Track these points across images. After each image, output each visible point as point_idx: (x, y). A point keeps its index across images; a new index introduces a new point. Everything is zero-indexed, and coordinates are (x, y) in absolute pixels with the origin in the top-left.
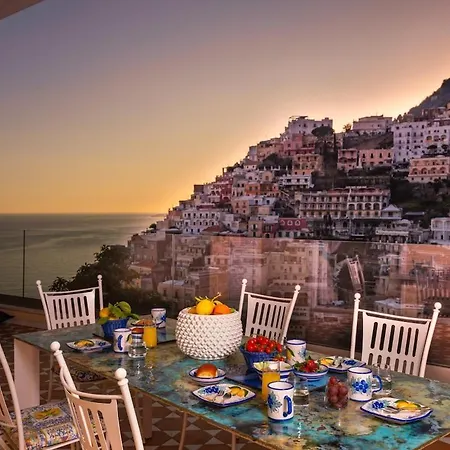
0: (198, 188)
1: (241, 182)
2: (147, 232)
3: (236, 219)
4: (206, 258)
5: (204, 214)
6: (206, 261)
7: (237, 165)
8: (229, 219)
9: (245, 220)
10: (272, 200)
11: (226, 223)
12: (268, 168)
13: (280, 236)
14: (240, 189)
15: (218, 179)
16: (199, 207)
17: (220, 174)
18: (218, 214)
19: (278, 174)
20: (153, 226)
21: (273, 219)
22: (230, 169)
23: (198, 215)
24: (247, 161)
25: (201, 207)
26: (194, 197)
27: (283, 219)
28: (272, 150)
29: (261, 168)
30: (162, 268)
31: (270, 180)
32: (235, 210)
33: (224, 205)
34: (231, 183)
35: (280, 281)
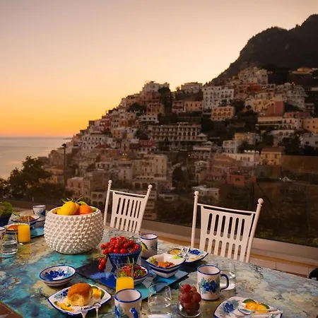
0: (91, 123)
1: (117, 119)
2: (61, 148)
3: (114, 141)
4: (97, 164)
5: (95, 138)
6: (97, 166)
7: (114, 109)
8: (110, 141)
9: (119, 141)
10: (135, 130)
11: (108, 143)
12: (133, 111)
13: (140, 150)
14: (116, 123)
15: (103, 117)
16: (92, 134)
17: (105, 114)
18: (103, 138)
19: (138, 115)
20: (64, 145)
21: (135, 141)
22: (110, 112)
23: (91, 138)
24: (120, 107)
25: (93, 134)
26: (89, 128)
27: (141, 141)
28: (135, 101)
29: (129, 111)
30: (70, 170)
31: (134, 118)
32: (113, 135)
33: (107, 132)
34: (111, 119)
35: (140, 177)
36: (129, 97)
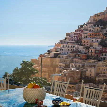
0: (68, 35)
1: (86, 32)
2: (46, 53)
3: (83, 48)
4: (71, 64)
5: (70, 46)
6: (71, 66)
7: (85, 24)
8: (81, 48)
9: (87, 48)
10: (99, 40)
11: (79, 50)
12: (98, 26)
13: (102, 55)
14: (86, 35)
15: (76, 31)
16: (68, 43)
18: (76, 46)
19: (102, 28)
20: (49, 51)
21: (100, 48)
22: (82, 26)
23: (67, 46)
24: (89, 23)
25: (69, 43)
26: (66, 39)
27: (104, 48)
28: (100, 18)
29: (95, 26)
30: (52, 69)
31: (99, 31)
32: (83, 44)
33: (78, 42)
34: (82, 32)
35: (102, 75)
36: (96, 15)
